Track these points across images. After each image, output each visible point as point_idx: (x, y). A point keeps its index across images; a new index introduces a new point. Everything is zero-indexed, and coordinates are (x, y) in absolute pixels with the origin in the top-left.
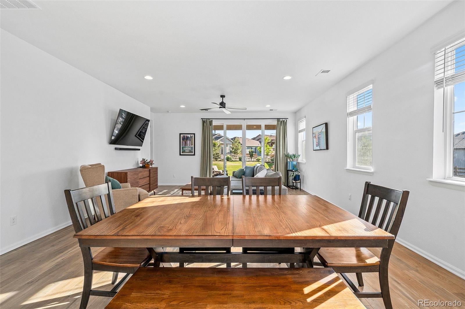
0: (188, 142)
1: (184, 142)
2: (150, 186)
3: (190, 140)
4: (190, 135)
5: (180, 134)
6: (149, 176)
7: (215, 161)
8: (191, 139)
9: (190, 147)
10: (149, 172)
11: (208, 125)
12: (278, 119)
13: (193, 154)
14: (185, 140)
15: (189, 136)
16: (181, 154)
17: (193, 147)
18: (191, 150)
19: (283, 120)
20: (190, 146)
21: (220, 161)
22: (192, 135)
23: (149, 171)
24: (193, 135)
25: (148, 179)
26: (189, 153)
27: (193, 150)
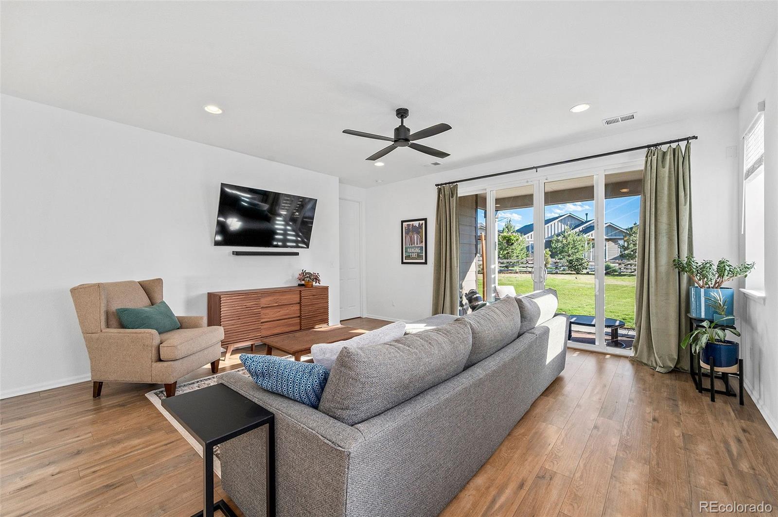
0: (416, 237)
1: (408, 238)
2: (300, 322)
3: (418, 233)
4: (418, 222)
5: (403, 222)
6: (300, 303)
7: (574, 274)
8: (420, 230)
9: (419, 247)
10: (299, 295)
11: (447, 197)
12: (650, 147)
13: (424, 261)
14: (410, 233)
15: (416, 224)
16: (404, 261)
17: (423, 247)
18: (420, 253)
19: (674, 145)
20: (418, 245)
21: (588, 273)
22: (421, 222)
23: (299, 293)
24: (424, 222)
25: (297, 307)
26: (416, 259)
27: (423, 253)
